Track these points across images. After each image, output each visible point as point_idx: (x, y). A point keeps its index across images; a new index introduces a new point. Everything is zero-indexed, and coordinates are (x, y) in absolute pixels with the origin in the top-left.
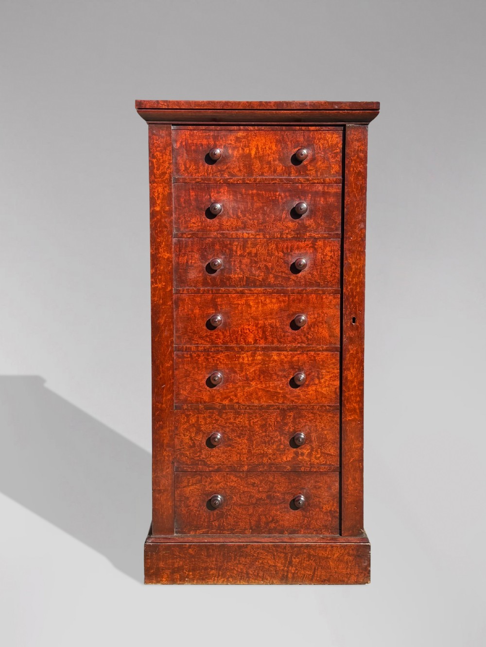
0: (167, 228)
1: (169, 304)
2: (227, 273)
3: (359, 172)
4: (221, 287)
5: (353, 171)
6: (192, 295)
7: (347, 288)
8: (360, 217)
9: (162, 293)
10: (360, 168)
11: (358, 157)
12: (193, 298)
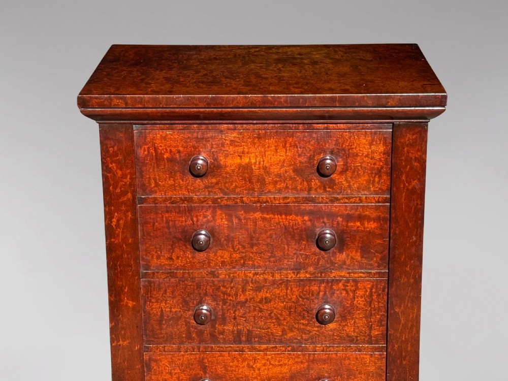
0: (132, 267)
1: (137, 367)
2: (220, 324)
3: (412, 189)
4: (211, 343)
5: (404, 188)
6: (171, 354)
7: (393, 346)
8: (413, 250)
9: (126, 354)
10: (415, 183)
11: (411, 168)
12: (171, 359)
